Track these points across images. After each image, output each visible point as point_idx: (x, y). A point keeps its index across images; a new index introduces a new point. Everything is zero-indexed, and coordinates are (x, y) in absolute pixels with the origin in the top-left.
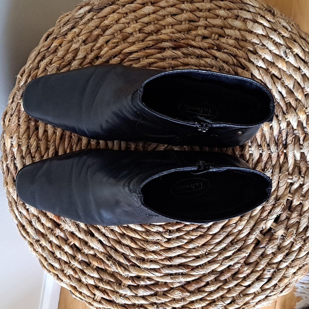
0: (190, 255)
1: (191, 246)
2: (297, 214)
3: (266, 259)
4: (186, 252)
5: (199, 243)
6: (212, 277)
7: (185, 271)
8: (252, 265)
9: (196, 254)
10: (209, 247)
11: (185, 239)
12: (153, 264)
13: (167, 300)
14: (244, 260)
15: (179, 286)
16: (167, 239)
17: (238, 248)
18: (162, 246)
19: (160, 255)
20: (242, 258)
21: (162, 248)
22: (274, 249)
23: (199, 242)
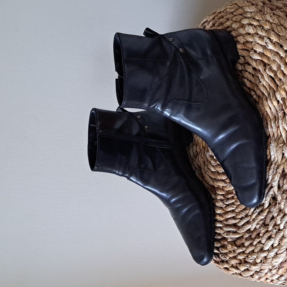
0: (237, 217)
1: (237, 211)
2: (286, 180)
3: (272, 221)
4: (236, 215)
5: (240, 209)
6: (247, 236)
7: (234, 230)
8: (267, 227)
9: (240, 217)
10: (246, 211)
11: (235, 205)
12: (219, 223)
13: (227, 251)
14: (262, 222)
15: (231, 241)
16: (226, 204)
17: (258, 212)
18: (224, 210)
19: (223, 217)
20: (260, 220)
21: (223, 212)
22: (275, 212)
23: (240, 207)
